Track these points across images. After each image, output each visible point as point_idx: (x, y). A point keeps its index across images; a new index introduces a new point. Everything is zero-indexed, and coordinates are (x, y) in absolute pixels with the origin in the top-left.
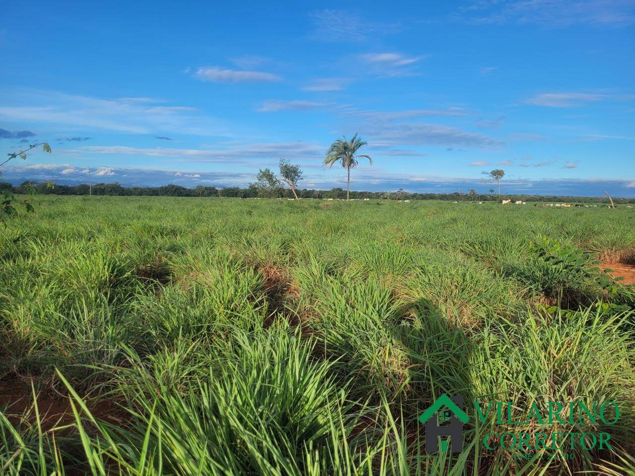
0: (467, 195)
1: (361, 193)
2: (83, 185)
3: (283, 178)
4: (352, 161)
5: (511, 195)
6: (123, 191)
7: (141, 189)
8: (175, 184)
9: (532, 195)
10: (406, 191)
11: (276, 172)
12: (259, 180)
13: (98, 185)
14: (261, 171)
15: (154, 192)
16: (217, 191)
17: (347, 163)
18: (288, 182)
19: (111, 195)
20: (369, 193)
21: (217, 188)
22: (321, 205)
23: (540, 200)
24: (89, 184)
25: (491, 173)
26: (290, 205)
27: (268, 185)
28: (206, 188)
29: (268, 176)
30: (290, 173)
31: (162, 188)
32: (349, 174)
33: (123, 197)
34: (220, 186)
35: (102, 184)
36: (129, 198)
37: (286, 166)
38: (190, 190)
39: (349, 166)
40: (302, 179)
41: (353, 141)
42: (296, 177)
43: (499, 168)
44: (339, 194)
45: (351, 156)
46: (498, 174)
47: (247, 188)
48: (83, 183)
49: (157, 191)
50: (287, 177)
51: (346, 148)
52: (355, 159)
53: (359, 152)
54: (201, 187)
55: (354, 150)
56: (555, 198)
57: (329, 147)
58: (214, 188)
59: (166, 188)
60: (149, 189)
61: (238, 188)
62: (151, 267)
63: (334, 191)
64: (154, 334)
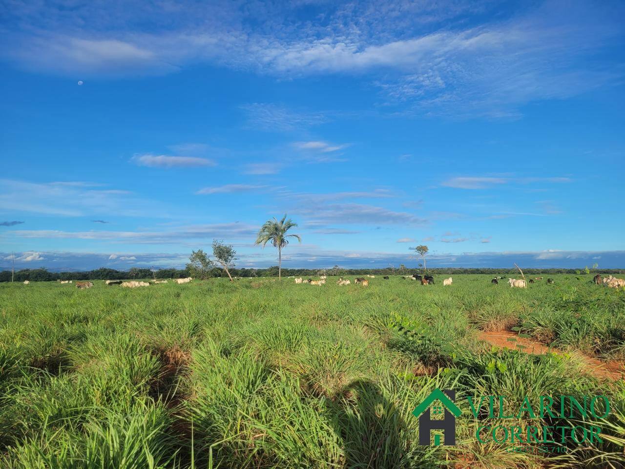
0: (398, 269)
1: (298, 271)
2: (6, 272)
3: (217, 259)
4: (282, 241)
5: (438, 269)
6: (50, 276)
7: (70, 273)
8: (107, 268)
9: (457, 267)
10: (340, 267)
12: (192, 261)
13: (22, 271)
14: (193, 252)
15: (84, 277)
16: (152, 273)
17: (278, 243)
18: (221, 263)
19: (36, 281)
20: (306, 270)
21: (152, 270)
22: (252, 284)
23: (464, 272)
24: (13, 271)
25: (417, 249)
26: (223, 286)
27: (201, 266)
28: (141, 271)
29: (202, 257)
30: (223, 253)
31: (93, 272)
32: (280, 253)
33: (49, 282)
34: (156, 268)
35: (27, 270)
36: (53, 283)
37: (219, 247)
38: (123, 273)
39: (280, 245)
40: (236, 259)
41: (283, 222)
42: (230, 257)
43: (423, 245)
44: (274, 272)
45: (282, 236)
46: (422, 249)
47: (184, 268)
48: (6, 270)
49: (88, 275)
50: (220, 257)
51: (276, 229)
52: (286, 239)
53: (289, 232)
54: (135, 269)
55: (284, 231)
56: (478, 270)
57: (261, 228)
58: (149, 270)
59: (97, 272)
60: (79, 273)
61: (174, 270)
62: (50, 356)
63: (272, 269)
64: (25, 425)
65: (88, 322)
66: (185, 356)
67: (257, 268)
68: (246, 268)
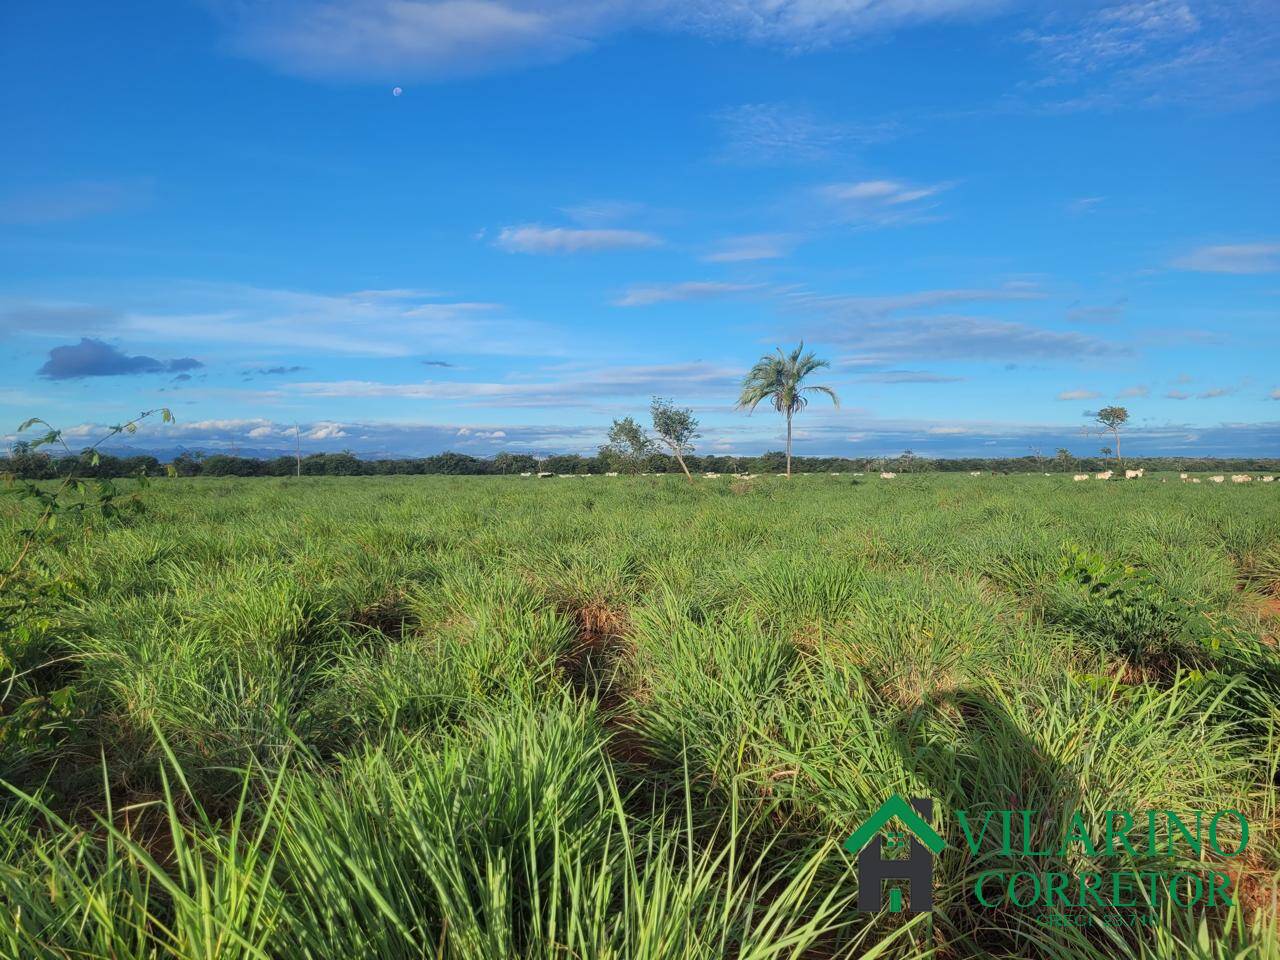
0: (1052, 460)
1: (825, 461)
2: (286, 458)
3: (660, 435)
4: (794, 399)
5: (1150, 460)
6: (359, 466)
7: (393, 462)
8: (455, 453)
9: (1198, 457)
10: (918, 454)
11: (646, 423)
12: (613, 440)
13: (313, 457)
14: (615, 422)
15: (417, 468)
16: (537, 462)
17: (785, 403)
18: (669, 444)
19: (337, 475)
20: (843, 460)
21: (536, 458)
22: (732, 486)
23: (1217, 467)
24: (296, 456)
25: (1100, 414)
26: (673, 489)
27: (630, 450)
28: (515, 458)
29: (631, 432)
30: (673, 424)
31: (431, 459)
32: (789, 424)
33: (356, 478)
34: (542, 454)
35: (322, 455)
36: (367, 479)
37: (664, 412)
38: (484, 463)
39: (790, 407)
40: (698, 436)
41: (795, 358)
42: (686, 433)
43: (1116, 405)
44: (775, 463)
45: (793, 388)
46: (1114, 415)
47: (596, 455)
48: (286, 455)
49: (423, 465)
50: (667, 432)
51: (779, 372)
52: (802, 394)
53: (809, 380)
54: (506, 456)
55: (798, 377)
56: (1251, 463)
57: (747, 371)
58: (530, 458)
59: (439, 460)
60: (408, 462)
61: (576, 457)
62: (379, 607)
63: (769, 457)
64: (357, 721)
65: (437, 549)
66: (614, 618)
67: (738, 456)
68: (717, 456)
